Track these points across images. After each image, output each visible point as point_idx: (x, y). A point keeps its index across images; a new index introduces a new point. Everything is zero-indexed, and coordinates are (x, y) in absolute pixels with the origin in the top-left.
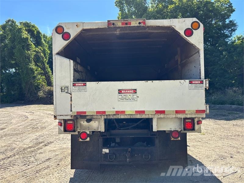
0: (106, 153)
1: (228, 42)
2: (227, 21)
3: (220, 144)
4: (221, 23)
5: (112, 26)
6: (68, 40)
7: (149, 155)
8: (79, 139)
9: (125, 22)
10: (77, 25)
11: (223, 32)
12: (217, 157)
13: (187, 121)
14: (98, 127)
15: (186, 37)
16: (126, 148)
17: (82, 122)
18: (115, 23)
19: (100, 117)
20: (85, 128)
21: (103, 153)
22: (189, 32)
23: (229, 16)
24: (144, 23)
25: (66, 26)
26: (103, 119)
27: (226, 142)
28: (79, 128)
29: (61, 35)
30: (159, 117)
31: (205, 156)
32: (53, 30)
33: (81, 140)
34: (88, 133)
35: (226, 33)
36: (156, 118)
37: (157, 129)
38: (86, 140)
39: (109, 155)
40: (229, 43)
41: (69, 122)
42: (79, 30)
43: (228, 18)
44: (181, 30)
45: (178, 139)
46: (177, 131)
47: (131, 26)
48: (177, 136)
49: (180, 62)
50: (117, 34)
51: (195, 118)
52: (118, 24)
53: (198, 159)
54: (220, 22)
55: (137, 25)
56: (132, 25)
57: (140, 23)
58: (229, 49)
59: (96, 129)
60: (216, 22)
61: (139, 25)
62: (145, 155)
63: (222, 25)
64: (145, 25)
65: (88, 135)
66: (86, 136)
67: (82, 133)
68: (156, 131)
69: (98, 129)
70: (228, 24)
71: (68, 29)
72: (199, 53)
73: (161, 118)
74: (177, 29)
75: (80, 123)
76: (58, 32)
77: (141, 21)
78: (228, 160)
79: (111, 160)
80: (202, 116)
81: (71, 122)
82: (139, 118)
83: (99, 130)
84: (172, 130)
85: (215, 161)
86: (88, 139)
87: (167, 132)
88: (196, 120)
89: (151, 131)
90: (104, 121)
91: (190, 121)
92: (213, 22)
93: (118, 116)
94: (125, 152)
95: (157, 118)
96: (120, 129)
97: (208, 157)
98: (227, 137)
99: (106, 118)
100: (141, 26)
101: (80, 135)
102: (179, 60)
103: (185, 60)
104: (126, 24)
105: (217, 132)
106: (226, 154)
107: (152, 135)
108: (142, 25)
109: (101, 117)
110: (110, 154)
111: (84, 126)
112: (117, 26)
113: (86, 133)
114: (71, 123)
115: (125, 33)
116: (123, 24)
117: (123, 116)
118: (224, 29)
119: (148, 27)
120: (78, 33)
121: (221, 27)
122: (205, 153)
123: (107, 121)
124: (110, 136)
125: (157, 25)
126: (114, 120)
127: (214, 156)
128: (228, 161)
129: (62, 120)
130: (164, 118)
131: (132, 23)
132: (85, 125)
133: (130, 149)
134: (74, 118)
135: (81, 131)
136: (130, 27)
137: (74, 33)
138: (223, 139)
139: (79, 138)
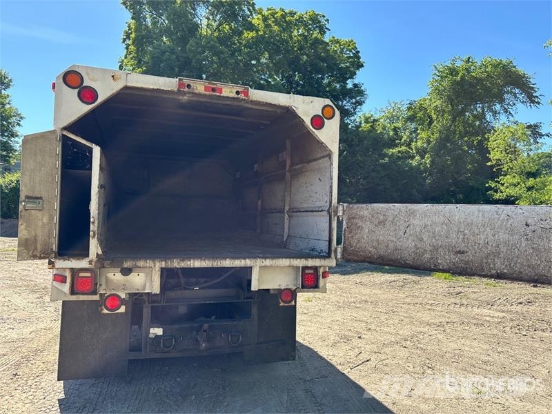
0: (157, 336)
1: (348, 124)
2: (350, 84)
3: (338, 316)
4: (338, 86)
5: (186, 89)
6: (91, 104)
7: (239, 336)
8: (102, 310)
9: (210, 86)
10: (113, 76)
11: (341, 103)
12: (337, 338)
13: (307, 272)
14: (145, 285)
15: (314, 130)
16: (196, 325)
17: (110, 275)
18: (192, 85)
19: (152, 264)
20: (117, 288)
21: (151, 336)
22: (318, 122)
23: (353, 75)
24: (246, 94)
25: (88, 74)
26: (157, 270)
27: (348, 313)
28: (103, 287)
29: (77, 91)
30: (263, 265)
31: (317, 338)
32: (57, 78)
33: (106, 311)
34: (123, 296)
35: (346, 108)
36: (258, 267)
37: (259, 286)
38: (117, 312)
39: (163, 340)
40: (350, 127)
41: (82, 275)
42: (116, 87)
43: (351, 77)
44: (307, 115)
45: (290, 304)
46: (290, 290)
47: (222, 95)
48: (289, 299)
49: (290, 166)
50: (183, 101)
51: (320, 267)
52: (198, 88)
53: (307, 344)
54: (338, 82)
55: (233, 95)
56: (224, 94)
57: (238, 93)
58: (350, 139)
59: (140, 288)
60: (330, 83)
61: (236, 96)
62: (231, 336)
63: (341, 90)
64: (246, 98)
65: (123, 302)
66: (119, 303)
67: (109, 296)
68: (257, 290)
69: (144, 289)
70: (350, 89)
71: (94, 80)
72: (330, 158)
73: (266, 267)
74: (300, 113)
75: (106, 277)
76: (68, 82)
77: (240, 89)
78: (355, 342)
79: (166, 350)
80: (330, 264)
81: (88, 275)
82: (229, 266)
83: (147, 291)
84: (282, 288)
85: (334, 345)
86: (122, 309)
87: (272, 292)
88: (321, 270)
89: (246, 290)
90: (159, 273)
91: (312, 271)
92: (326, 81)
93: (189, 263)
94: (195, 333)
95: (260, 267)
96: (188, 289)
97: (323, 339)
98: (349, 305)
99: (164, 266)
100: (239, 98)
101: (105, 301)
102: (288, 162)
103: (301, 166)
104: (213, 90)
105: (332, 296)
106: (350, 334)
107: (247, 298)
108: (242, 96)
109: (155, 266)
110: (165, 338)
111: (115, 282)
112: (197, 91)
113: (119, 297)
114: (87, 277)
115: (199, 101)
116: (206, 89)
117: (199, 263)
118: (343, 97)
119: (252, 101)
120: (114, 91)
121: (338, 94)
122: (316, 332)
123: (165, 273)
124: (166, 302)
125: (268, 101)
126: (180, 272)
127: (332, 337)
128: (355, 344)
129: (68, 270)
130: (271, 266)
131: (223, 90)
132: (117, 280)
133: (206, 326)
134: (95, 265)
135: (108, 293)
136: (219, 96)
137: (105, 91)
138: (342, 309)
139: (103, 307)
